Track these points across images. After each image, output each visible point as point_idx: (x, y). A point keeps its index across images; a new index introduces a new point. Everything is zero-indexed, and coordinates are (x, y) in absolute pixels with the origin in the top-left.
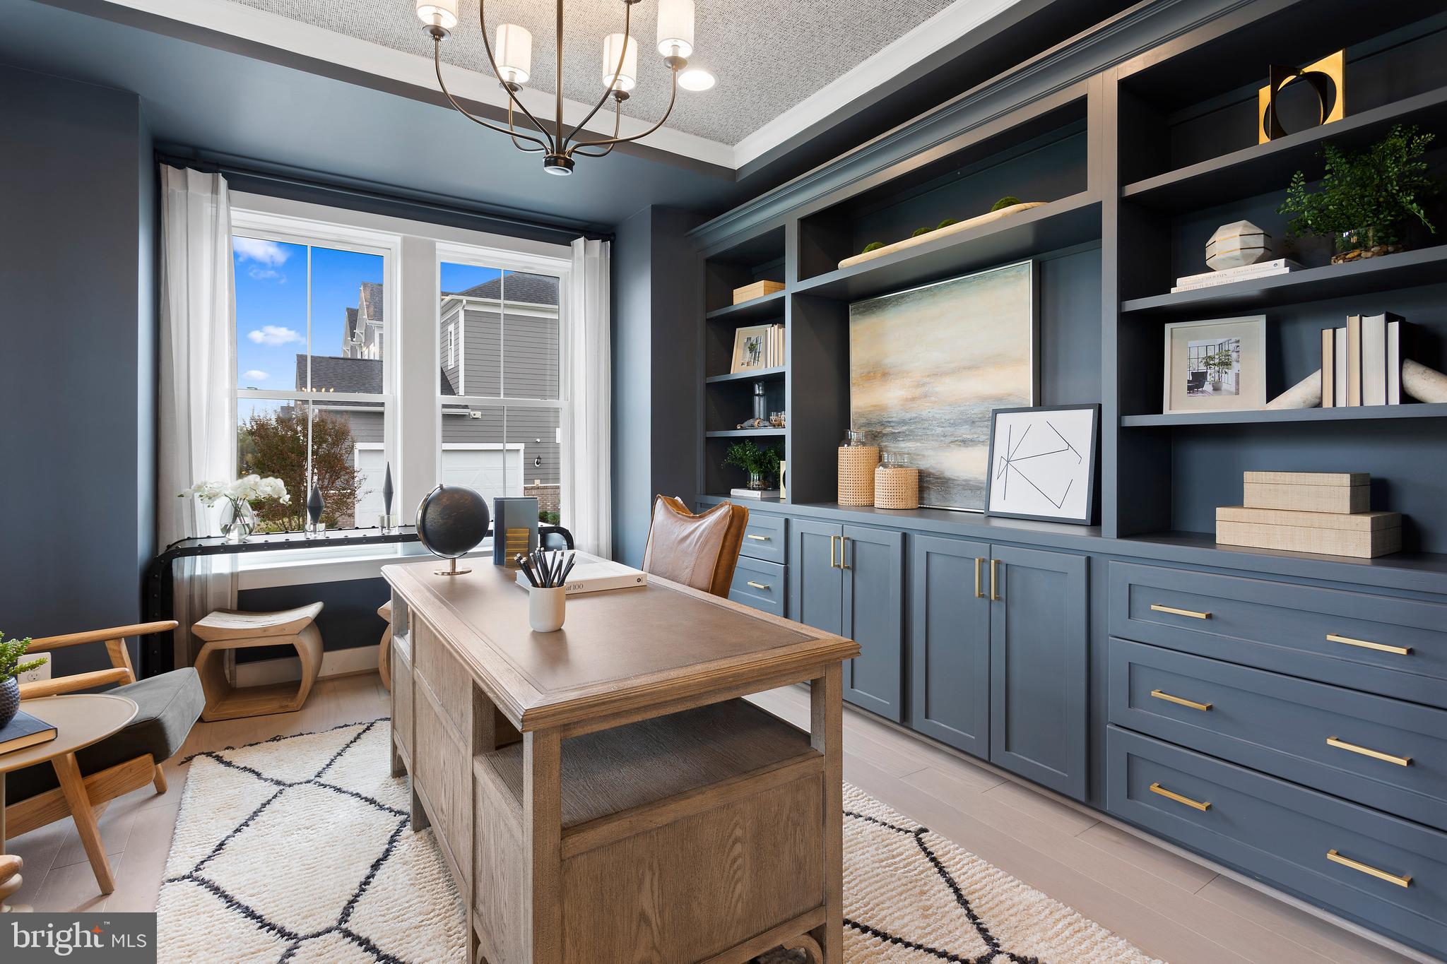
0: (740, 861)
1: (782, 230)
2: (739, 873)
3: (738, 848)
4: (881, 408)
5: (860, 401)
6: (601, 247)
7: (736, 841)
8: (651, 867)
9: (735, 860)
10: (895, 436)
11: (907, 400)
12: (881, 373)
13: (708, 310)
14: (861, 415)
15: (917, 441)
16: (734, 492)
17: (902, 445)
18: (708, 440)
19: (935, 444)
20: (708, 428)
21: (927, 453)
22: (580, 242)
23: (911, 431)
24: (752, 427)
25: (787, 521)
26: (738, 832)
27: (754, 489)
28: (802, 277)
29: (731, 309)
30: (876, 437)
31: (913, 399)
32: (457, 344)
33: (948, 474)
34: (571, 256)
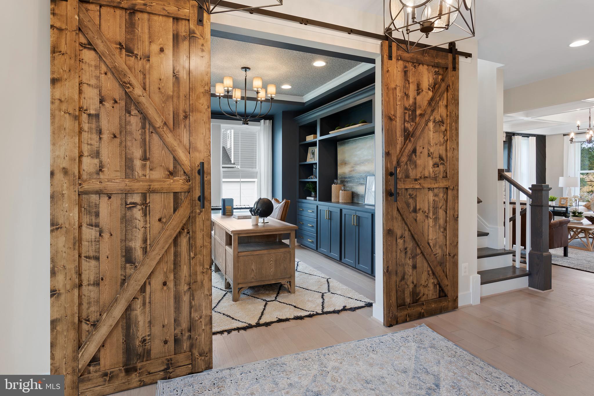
0: (272, 265)
1: (316, 121)
2: (272, 267)
3: (271, 262)
4: (344, 173)
5: (340, 171)
6: (269, 122)
7: (271, 261)
8: (254, 261)
9: (271, 264)
10: (347, 182)
11: (350, 171)
12: (345, 163)
13: (300, 142)
14: (340, 175)
15: (352, 183)
16: (308, 198)
17: (349, 184)
18: (300, 182)
19: (356, 184)
20: (300, 178)
21: (354, 187)
22: (262, 121)
23: (351, 180)
24: (312, 178)
25: (317, 206)
26: (272, 259)
27: (313, 197)
28: (321, 135)
29: (305, 142)
30: (343, 182)
31: (351, 171)
32: (231, 139)
33: (358, 193)
34: (260, 125)
